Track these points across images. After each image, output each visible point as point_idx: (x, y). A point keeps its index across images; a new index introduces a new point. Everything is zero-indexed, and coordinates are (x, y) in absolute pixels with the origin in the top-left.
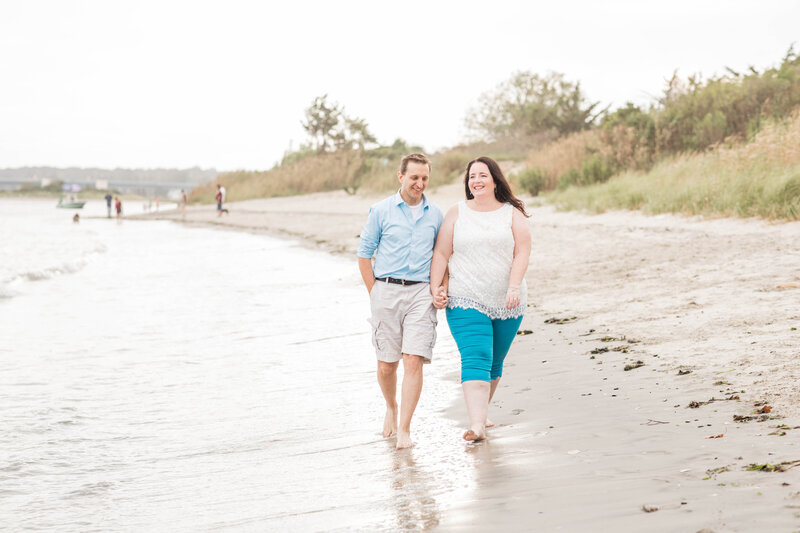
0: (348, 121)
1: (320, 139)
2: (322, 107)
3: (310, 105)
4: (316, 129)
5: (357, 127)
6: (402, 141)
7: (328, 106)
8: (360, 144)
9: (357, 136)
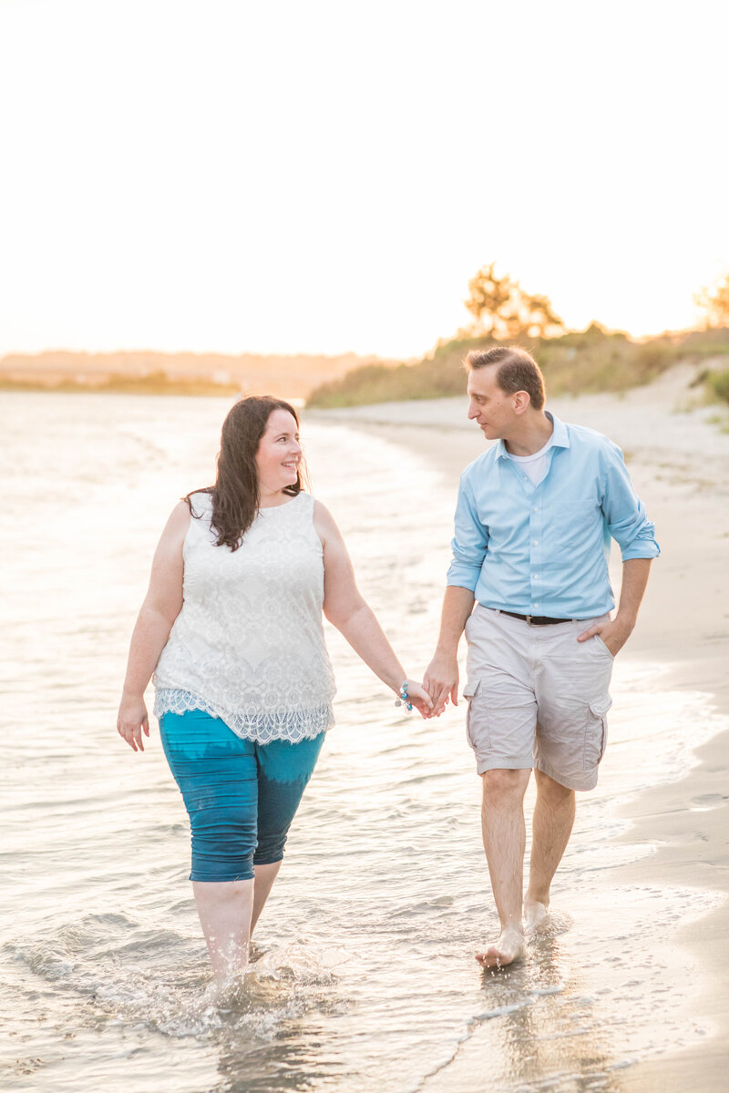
0: (524, 296)
1: (487, 320)
2: (490, 278)
3: (473, 275)
4: (482, 305)
5: (536, 304)
6: (598, 326)
7: (498, 276)
8: (542, 328)
9: (537, 317)
